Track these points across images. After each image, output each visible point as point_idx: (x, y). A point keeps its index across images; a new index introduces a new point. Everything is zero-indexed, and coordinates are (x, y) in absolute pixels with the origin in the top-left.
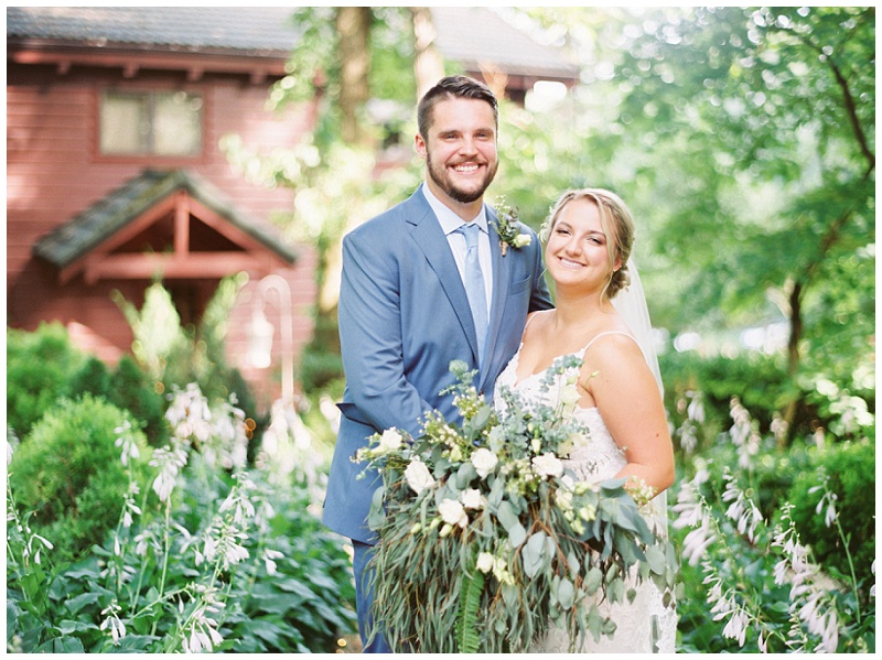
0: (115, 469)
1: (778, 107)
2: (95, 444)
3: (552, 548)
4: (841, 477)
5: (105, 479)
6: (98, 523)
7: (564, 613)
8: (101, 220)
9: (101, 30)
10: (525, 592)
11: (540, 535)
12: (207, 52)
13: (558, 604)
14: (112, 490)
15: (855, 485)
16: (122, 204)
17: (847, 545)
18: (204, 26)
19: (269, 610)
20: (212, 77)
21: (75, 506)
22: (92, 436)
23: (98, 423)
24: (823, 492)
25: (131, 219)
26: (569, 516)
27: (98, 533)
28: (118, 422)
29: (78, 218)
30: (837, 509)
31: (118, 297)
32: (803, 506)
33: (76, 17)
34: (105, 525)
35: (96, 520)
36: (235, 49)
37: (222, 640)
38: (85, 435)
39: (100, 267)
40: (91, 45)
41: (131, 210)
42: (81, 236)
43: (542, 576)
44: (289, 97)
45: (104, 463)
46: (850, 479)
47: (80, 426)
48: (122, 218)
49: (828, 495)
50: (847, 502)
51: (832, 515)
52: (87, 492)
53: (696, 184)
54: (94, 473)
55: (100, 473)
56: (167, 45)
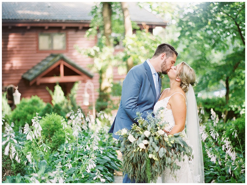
0: (60, 130)
1: (221, 32)
2: (55, 125)
3: (166, 151)
4: (238, 126)
5: (58, 133)
6: (57, 144)
7: (169, 165)
8: (40, 68)
9: (38, 17)
10: (161, 161)
11: (162, 148)
12: (67, 22)
13: (168, 163)
14: (60, 136)
15: (241, 128)
16: (45, 63)
17: (240, 142)
18: (65, 15)
19: (100, 163)
20: (68, 28)
21: (51, 140)
22: (54, 123)
23: (55, 119)
24: (234, 130)
25: (48, 68)
26: (168, 143)
27: (57, 146)
28: (61, 119)
29: (34, 68)
30: (237, 134)
31: (47, 88)
32: (229, 134)
33: (31, 13)
34: (58, 144)
35: (56, 143)
36: (74, 20)
37: (96, 166)
38: (53, 122)
39: (40, 81)
40: (36, 21)
41: (48, 65)
42: (35, 72)
43: (164, 157)
44: (90, 33)
45: (58, 129)
46: (240, 127)
47: (51, 120)
48: (46, 67)
49: (235, 130)
50: (240, 132)
51: (236, 135)
52: (54, 136)
53: (200, 53)
54: (55, 132)
55: (57, 132)
56: (56, 20)
